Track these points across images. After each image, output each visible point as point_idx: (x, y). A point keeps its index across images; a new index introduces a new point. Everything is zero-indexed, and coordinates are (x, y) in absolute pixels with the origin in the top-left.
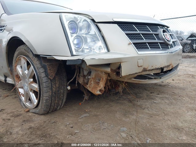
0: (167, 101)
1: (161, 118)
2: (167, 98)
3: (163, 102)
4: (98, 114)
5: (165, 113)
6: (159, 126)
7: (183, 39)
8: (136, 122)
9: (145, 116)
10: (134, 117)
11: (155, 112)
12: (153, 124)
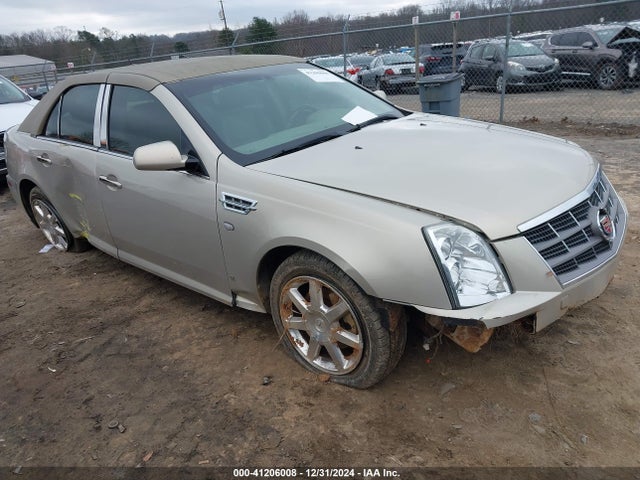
0: (595, 339)
1: (593, 388)
2: (592, 328)
3: (586, 341)
4: (470, 381)
5: (599, 374)
6: (594, 406)
7: (596, 45)
8: (552, 400)
9: (562, 384)
10: (542, 388)
11: (579, 373)
12: (582, 402)
